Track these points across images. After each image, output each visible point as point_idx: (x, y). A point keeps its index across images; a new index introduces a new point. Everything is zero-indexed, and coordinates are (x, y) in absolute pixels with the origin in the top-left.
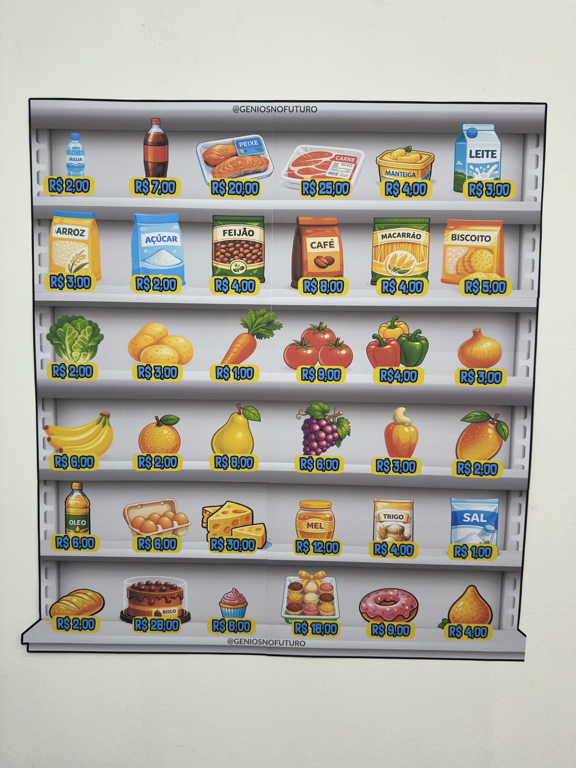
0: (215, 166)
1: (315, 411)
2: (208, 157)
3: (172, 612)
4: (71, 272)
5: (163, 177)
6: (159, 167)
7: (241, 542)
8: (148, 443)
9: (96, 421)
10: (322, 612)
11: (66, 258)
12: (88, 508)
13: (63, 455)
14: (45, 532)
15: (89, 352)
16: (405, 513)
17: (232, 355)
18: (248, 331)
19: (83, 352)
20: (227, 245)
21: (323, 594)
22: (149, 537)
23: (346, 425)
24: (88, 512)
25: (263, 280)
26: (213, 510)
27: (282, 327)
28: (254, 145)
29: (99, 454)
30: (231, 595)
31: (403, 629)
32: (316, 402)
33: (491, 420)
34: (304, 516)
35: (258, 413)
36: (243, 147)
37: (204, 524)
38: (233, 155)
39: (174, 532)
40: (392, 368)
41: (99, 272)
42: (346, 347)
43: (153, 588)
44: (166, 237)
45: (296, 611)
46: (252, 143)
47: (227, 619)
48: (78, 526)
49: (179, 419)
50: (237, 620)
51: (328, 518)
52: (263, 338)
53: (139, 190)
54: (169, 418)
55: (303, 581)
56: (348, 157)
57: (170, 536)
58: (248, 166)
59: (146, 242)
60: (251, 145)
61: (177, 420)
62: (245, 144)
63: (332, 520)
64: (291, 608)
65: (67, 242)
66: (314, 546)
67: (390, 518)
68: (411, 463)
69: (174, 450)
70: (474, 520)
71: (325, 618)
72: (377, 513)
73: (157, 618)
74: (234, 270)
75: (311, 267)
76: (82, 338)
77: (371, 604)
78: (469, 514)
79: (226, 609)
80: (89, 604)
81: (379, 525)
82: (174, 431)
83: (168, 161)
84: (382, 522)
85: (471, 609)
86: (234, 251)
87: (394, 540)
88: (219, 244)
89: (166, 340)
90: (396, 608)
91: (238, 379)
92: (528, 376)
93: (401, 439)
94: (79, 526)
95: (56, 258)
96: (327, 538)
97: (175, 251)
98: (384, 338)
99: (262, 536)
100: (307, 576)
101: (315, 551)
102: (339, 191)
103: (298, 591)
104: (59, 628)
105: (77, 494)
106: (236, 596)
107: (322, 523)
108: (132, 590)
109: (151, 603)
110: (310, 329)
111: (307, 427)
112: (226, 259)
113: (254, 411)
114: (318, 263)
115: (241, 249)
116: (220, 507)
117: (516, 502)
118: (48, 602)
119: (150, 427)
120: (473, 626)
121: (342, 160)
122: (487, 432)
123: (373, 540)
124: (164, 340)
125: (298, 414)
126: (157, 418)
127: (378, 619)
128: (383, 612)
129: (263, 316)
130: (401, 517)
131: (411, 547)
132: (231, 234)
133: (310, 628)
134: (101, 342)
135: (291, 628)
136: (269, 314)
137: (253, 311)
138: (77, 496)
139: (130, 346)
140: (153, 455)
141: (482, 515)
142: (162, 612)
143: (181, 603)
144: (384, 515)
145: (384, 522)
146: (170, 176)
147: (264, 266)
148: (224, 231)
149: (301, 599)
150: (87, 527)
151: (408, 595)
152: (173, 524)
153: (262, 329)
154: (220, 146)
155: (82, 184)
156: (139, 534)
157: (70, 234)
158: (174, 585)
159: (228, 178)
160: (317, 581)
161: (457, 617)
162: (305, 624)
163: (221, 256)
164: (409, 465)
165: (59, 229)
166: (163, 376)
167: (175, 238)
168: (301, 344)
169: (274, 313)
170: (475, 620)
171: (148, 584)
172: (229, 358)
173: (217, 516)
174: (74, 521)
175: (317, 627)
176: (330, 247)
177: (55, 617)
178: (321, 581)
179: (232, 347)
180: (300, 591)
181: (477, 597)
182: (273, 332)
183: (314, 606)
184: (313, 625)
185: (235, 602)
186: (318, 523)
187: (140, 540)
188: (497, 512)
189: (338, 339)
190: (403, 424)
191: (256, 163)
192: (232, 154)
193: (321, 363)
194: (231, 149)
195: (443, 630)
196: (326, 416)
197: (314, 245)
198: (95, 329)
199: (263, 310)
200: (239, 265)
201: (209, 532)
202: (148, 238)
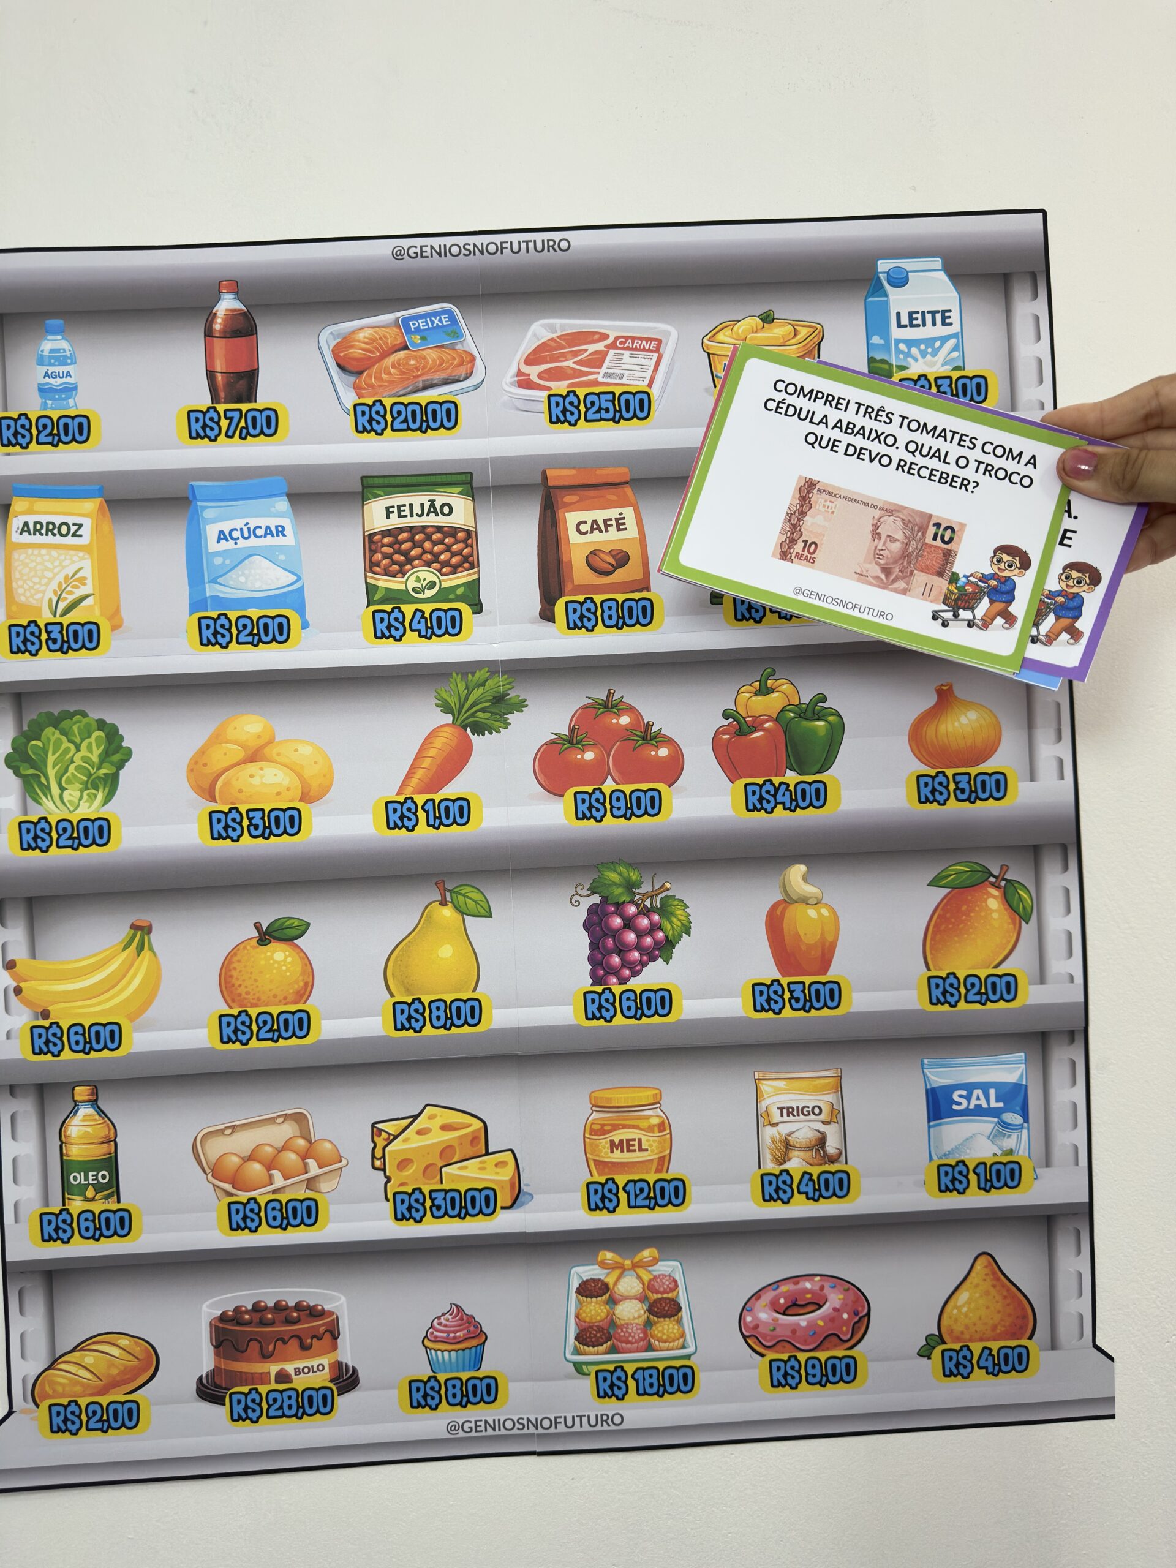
0: (360, 373)
1: (610, 885)
2: (345, 355)
3: (315, 1369)
4: (55, 616)
5: (250, 402)
6: (241, 382)
7: (463, 1197)
8: (240, 986)
9: (122, 942)
10: (657, 1343)
11: (42, 585)
12: (113, 1143)
13: (51, 1024)
14: (16, 1205)
15: (101, 790)
16: (825, 1100)
17: (419, 774)
18: (453, 721)
19: (87, 788)
20: (396, 537)
21: (656, 1301)
22: (255, 1199)
23: (679, 913)
24: (113, 1151)
25: (477, 608)
26: (394, 1128)
27: (527, 706)
28: (440, 324)
29: (132, 1018)
30: (448, 1320)
31: (841, 1367)
32: (611, 864)
33: (992, 879)
34: (603, 1125)
35: (484, 899)
36: (418, 330)
37: (378, 1161)
38: (397, 348)
39: (311, 1183)
40: (771, 781)
41: (117, 611)
42: (669, 741)
43: (270, 1316)
44: (260, 527)
45: (597, 1346)
46: (436, 321)
47: (442, 1377)
48: (90, 1187)
49: (308, 925)
50: (465, 1376)
51: (655, 1125)
52: (486, 732)
53: (197, 433)
54: (287, 923)
55: (608, 1274)
56: (641, 339)
57: (302, 1193)
58: (430, 369)
59: (218, 542)
60: (435, 325)
61: (303, 928)
62: (421, 325)
63: (664, 1130)
64: (586, 1339)
65: (44, 551)
66: (628, 1193)
67: (794, 1115)
68: (829, 986)
69: (301, 996)
70: (976, 1105)
71: (663, 1356)
72: (763, 1106)
73: (281, 1387)
74: (413, 590)
75: (581, 573)
76: (85, 759)
77: (764, 1315)
78: (964, 1093)
79: (439, 1353)
80: (122, 1368)
81: (769, 1133)
82: (298, 953)
83: (258, 369)
84: (777, 1124)
85: (988, 1308)
86: (412, 549)
87: (804, 1163)
88: (377, 537)
89: (271, 751)
90: (822, 1319)
91: (437, 826)
92: (1062, 778)
93: (802, 934)
94: (92, 1184)
95: (22, 587)
96: (656, 1172)
97: (282, 557)
98: (749, 717)
99: (511, 1179)
100: (617, 1262)
101: (632, 1204)
102: (628, 411)
103: (599, 1299)
104: (55, 1430)
105: (85, 1111)
106: (460, 1322)
107: (644, 1139)
108: (220, 1325)
109: (265, 1353)
110: (586, 708)
111: (595, 923)
112: (396, 567)
113: (476, 896)
114: (594, 564)
115: (427, 545)
116: (410, 1120)
117: (1062, 1056)
118: (26, 1369)
119: (245, 948)
120: (995, 1346)
121: (631, 346)
122: (987, 905)
123: (760, 1168)
124: (266, 750)
125: (573, 896)
126: (257, 926)
127: (784, 1347)
128: (794, 1332)
129: (483, 684)
130: (817, 1111)
131: (844, 1176)
132: (403, 514)
133: (631, 1383)
134: (126, 764)
135: (587, 1385)
136: (496, 680)
137: (460, 676)
138: (86, 1117)
139: (191, 770)
140: (253, 1012)
141: (992, 1092)
142: (292, 1373)
143: (335, 1347)
144: (778, 1108)
145: (780, 1125)
146: (263, 399)
147: (479, 579)
148: (387, 508)
149: (608, 1315)
150: (113, 1187)
151: (846, 1288)
152: (306, 1165)
153: (484, 712)
154: (369, 332)
155: (73, 426)
156: (231, 1195)
157: (50, 533)
158: (316, 1306)
159: (390, 396)
160: (641, 1272)
161: (958, 1328)
162: (619, 1373)
163: (384, 562)
164: (825, 992)
165: (26, 524)
166: (267, 831)
167: (280, 529)
168: (570, 742)
169: (506, 676)
170: (998, 1331)
171: (257, 1308)
172: (414, 782)
173: (405, 1141)
174: (82, 1174)
175: (647, 1376)
176: (619, 529)
177: (45, 1405)
178: (650, 1272)
179: (419, 756)
180: (604, 1298)
181: (998, 1279)
182: (508, 719)
183: (637, 1329)
184: (639, 1375)
185: (458, 1334)
186: (634, 1140)
187: (234, 1207)
188: (1024, 1083)
189: (649, 725)
190: (804, 901)
191: (448, 362)
192: (395, 345)
193: (617, 779)
194: (393, 337)
195: (930, 1360)
196: (634, 894)
197: (583, 528)
198: (113, 736)
199: (482, 672)
200: (425, 579)
201: (389, 1179)
202: (221, 532)
